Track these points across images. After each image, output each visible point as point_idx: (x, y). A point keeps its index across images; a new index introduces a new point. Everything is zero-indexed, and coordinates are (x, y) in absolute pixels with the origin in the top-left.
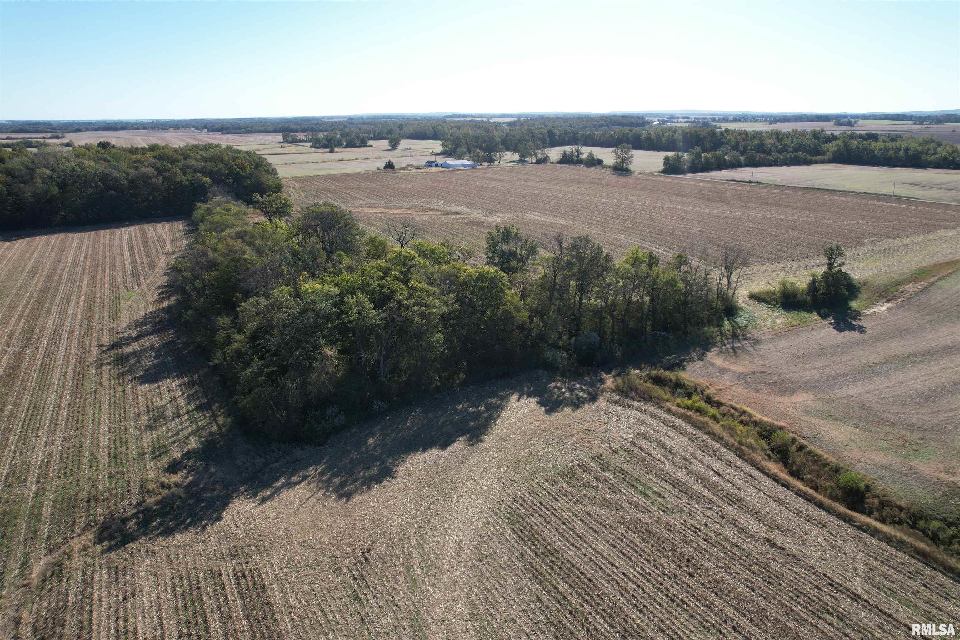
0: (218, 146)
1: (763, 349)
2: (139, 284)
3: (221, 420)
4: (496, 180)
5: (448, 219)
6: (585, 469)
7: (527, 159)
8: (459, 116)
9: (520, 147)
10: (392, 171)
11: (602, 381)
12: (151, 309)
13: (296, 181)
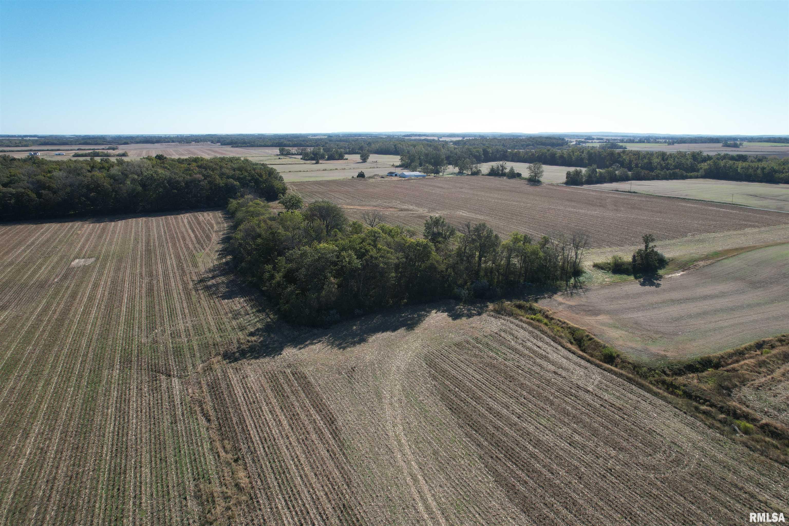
0: (238, 159)
1: (589, 294)
2: (204, 249)
3: (272, 316)
4: (438, 187)
5: (402, 214)
6: (468, 342)
7: (464, 172)
8: (416, 135)
9: (460, 162)
10: (363, 179)
11: (487, 306)
12: (216, 263)
13: (294, 185)
